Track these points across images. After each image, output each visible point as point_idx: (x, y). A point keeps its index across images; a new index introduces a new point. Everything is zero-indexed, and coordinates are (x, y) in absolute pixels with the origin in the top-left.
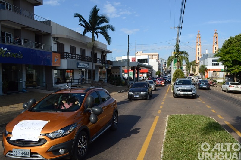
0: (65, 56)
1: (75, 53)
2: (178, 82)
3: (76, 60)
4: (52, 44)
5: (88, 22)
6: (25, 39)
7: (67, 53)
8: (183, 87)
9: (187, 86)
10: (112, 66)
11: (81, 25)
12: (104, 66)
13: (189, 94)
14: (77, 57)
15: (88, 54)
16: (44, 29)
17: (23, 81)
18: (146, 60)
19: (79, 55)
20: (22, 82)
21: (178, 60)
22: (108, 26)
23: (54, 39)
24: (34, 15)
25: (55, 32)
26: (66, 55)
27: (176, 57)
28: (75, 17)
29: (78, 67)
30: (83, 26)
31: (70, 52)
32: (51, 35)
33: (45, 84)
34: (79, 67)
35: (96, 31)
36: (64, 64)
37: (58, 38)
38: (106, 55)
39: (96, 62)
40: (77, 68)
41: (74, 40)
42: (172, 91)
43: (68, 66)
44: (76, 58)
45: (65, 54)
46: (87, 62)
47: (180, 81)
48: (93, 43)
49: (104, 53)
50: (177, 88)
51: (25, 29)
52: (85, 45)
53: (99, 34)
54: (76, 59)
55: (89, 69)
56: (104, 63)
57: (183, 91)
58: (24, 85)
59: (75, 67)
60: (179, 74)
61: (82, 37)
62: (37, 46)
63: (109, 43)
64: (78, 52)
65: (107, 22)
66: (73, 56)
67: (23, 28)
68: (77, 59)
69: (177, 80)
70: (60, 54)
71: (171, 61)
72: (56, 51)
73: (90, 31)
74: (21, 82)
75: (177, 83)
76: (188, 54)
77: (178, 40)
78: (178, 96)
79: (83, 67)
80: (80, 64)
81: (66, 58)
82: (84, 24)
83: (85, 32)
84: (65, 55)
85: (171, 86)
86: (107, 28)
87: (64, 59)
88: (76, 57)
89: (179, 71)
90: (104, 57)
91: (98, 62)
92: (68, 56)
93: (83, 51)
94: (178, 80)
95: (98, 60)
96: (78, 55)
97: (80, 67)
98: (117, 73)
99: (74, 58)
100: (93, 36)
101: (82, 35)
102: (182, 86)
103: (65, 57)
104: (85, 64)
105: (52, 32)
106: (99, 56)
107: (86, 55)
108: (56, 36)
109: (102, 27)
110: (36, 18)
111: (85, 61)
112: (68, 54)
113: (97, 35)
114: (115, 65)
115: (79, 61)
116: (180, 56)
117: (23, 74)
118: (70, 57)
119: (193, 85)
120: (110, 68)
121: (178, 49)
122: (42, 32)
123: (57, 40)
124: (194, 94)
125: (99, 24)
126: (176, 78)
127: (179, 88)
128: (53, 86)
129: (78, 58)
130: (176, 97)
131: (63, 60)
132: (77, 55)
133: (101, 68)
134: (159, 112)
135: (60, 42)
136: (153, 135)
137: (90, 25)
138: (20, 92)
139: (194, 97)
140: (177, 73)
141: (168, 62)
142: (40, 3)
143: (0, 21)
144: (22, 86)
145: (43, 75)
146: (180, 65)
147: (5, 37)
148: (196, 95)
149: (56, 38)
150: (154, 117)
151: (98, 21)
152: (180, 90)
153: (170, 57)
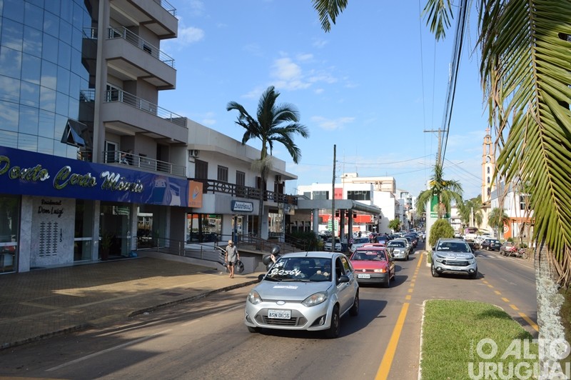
0: (211, 188)
1: (227, 180)
2: (441, 246)
4: (187, 164)
5: (256, 119)
6: (140, 155)
7: (212, 181)
8: (450, 256)
9: (458, 254)
10: (296, 208)
11: (241, 124)
12: (281, 209)
13: (462, 270)
14: (232, 189)
15: (250, 182)
16: (174, 134)
17: (133, 235)
18: (367, 195)
19: (233, 185)
20: (130, 237)
21: (441, 199)
22: (294, 126)
23: (192, 154)
24: (157, 107)
25: (193, 140)
26: (213, 186)
27: (435, 192)
28: (229, 109)
29: (232, 210)
30: (245, 126)
31: (218, 180)
32: (186, 146)
33: (168, 244)
34: (235, 209)
35: (270, 137)
36: (209, 203)
37: (200, 151)
38: (284, 183)
39: (266, 200)
40: (231, 212)
41: (226, 155)
42: (429, 265)
43: (216, 208)
44: (231, 191)
45: (210, 183)
46: (250, 200)
47: (444, 245)
48: (264, 160)
49: (280, 179)
50: (440, 257)
51: (143, 134)
52: (248, 165)
53: (275, 142)
54: (230, 193)
55: (252, 214)
56: (280, 200)
57: (451, 263)
58: (134, 245)
59: (226, 209)
60: (442, 230)
61: (241, 147)
62: (160, 167)
63: (295, 160)
64: (232, 179)
65: (296, 120)
66: (225, 188)
67: (137, 134)
68: (232, 194)
69: (439, 242)
70: (201, 183)
71: (426, 202)
72: (194, 177)
73: (259, 137)
74: (128, 237)
75: (440, 248)
76: (462, 187)
77: (440, 156)
78: (441, 274)
79: (243, 210)
80: (238, 203)
81: (214, 191)
82: (247, 123)
83: (246, 138)
84: (211, 186)
85: (425, 256)
86: (294, 130)
87: (209, 193)
89: (442, 224)
90: (280, 187)
91: (269, 199)
92: (217, 187)
93: (240, 177)
94: (442, 241)
95: (269, 196)
97: (237, 209)
98: (303, 222)
99: (227, 190)
100: (264, 147)
101: (240, 142)
102: (449, 254)
103: (211, 190)
104: (245, 204)
105: (187, 139)
106: (270, 186)
107: (246, 185)
108: (195, 148)
109: (283, 128)
110: (162, 114)
111: (243, 197)
112: (216, 184)
113: (271, 144)
114: (302, 206)
115: (235, 198)
116: (444, 192)
117: (133, 223)
118: (220, 189)
119: (470, 252)
120: (292, 213)
121: (440, 175)
122: (172, 140)
123: (196, 155)
124: (473, 269)
125: (276, 122)
126: (438, 238)
127: (444, 258)
128: (185, 247)
129: (234, 191)
131: (208, 195)
132: (229, 184)
133: (275, 211)
134: (408, 298)
135: (201, 158)
137: (259, 124)
138: (124, 257)
139: (472, 276)
140: (439, 228)
141: (420, 203)
142: (170, 86)
143: (105, 122)
144: (130, 247)
145: (166, 225)
146: (445, 210)
147: (114, 153)
148: (476, 271)
149: (196, 151)
150: (401, 304)
151: (275, 118)
152: (445, 261)
153: (423, 192)
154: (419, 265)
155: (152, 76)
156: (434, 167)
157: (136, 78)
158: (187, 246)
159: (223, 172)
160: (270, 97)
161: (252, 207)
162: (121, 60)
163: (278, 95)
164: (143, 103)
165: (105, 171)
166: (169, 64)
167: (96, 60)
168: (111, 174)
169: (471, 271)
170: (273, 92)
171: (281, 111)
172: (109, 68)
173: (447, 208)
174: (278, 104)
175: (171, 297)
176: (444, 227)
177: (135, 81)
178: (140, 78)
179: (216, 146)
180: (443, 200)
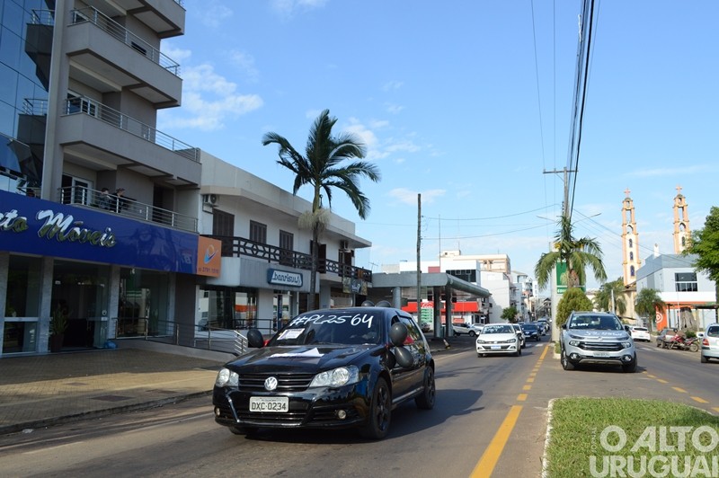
0: (235, 249)
1: (265, 240)
2: (575, 322)
3: (267, 261)
4: (200, 215)
5: (304, 154)
7: (240, 239)
8: (590, 336)
9: (604, 333)
10: (370, 286)
11: (285, 163)
12: (347, 285)
13: (611, 358)
14: (269, 253)
15: (301, 245)
16: (179, 172)
17: (111, 317)
18: (471, 275)
19: (276, 248)
20: (106, 319)
21: (571, 266)
22: (359, 165)
23: (207, 201)
24: (155, 130)
25: (209, 181)
26: (239, 246)
27: (563, 256)
28: (266, 143)
29: (269, 282)
30: (290, 166)
31: (248, 238)
32: (199, 189)
33: (171, 327)
34: (273, 281)
35: (325, 181)
36: (231, 272)
37: (219, 195)
38: (353, 252)
39: (323, 272)
40: (267, 286)
42: (558, 356)
43: (242, 277)
44: (267, 255)
45: (236, 242)
46: (298, 270)
47: (578, 321)
48: (316, 213)
49: (348, 245)
50: (575, 337)
51: (129, 168)
52: (293, 219)
53: (333, 189)
54: (266, 258)
55: (302, 289)
56: (348, 275)
57: (593, 347)
58: (112, 331)
59: (259, 281)
60: (575, 304)
62: (157, 216)
63: (362, 214)
64: (273, 239)
65: (360, 156)
66: (258, 250)
67: (121, 167)
68: (269, 259)
69: (573, 316)
70: (220, 242)
71: (550, 270)
72: (211, 234)
73: (311, 182)
74: (103, 319)
75: (573, 325)
76: (601, 247)
77: (566, 206)
78: (576, 365)
79: (286, 283)
80: (278, 273)
81: (239, 253)
82: (291, 161)
83: (297, 185)
84: (236, 245)
85: (551, 346)
86: (359, 171)
87: (231, 255)
88: (265, 252)
89: (575, 296)
90: (347, 258)
91: (329, 270)
92: (244, 247)
93: (286, 238)
94: (576, 315)
95: (328, 266)
96: (273, 247)
97: (277, 281)
99: (260, 254)
100: (318, 196)
101: (283, 192)
102: (588, 332)
103: (235, 252)
104: (290, 275)
105: (200, 179)
106: (332, 254)
107: (294, 250)
108: (212, 192)
109: (343, 169)
110: (160, 140)
111: (291, 266)
112: (242, 243)
113: (328, 191)
114: (378, 284)
115: (273, 264)
116: (575, 254)
117: (112, 298)
118: (249, 251)
119: (622, 329)
120: (364, 292)
121: (569, 232)
122: (175, 177)
123: (213, 201)
124: (629, 356)
125: (334, 160)
126: (569, 315)
127: (580, 338)
128: (196, 336)
129: (272, 257)
130: (573, 367)
131: (230, 258)
132: (270, 247)
133: (336, 290)
134: (522, 397)
135: (222, 208)
137: (309, 163)
138: (96, 348)
139: (628, 367)
140: (571, 301)
141: (541, 271)
142: (172, 102)
143: (63, 145)
144: (106, 334)
145: (168, 304)
146: (578, 280)
147: (70, 189)
148: (634, 360)
149: (213, 196)
150: (507, 408)
151: (332, 154)
152: (583, 343)
153: (546, 255)
154: (542, 357)
155: (143, 84)
156: (560, 219)
157: (120, 89)
158: (199, 334)
159: (258, 231)
160: (324, 126)
161: (301, 279)
162: (88, 55)
163: (334, 122)
164: (134, 126)
165: (45, 210)
166: (173, 71)
167: (50, 55)
168: (55, 214)
169: (627, 358)
170: (327, 118)
171: (341, 144)
172: (71, 66)
173: (580, 276)
174: (336, 134)
175: (107, 402)
176: (578, 299)
177: (120, 92)
178: (126, 89)
179: (242, 190)
180: (575, 266)
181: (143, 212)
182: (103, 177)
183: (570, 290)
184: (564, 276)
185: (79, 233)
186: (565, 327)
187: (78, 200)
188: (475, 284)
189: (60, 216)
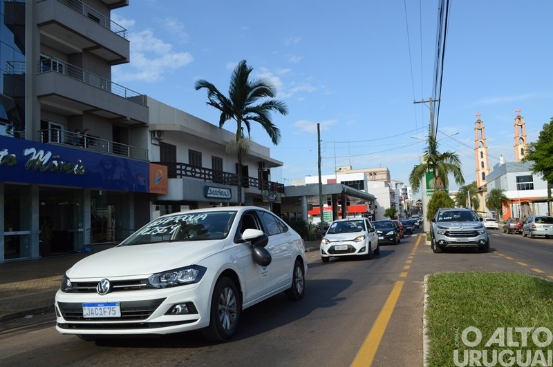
0: (178, 172)
1: (201, 164)
2: (442, 216)
3: (203, 180)
4: (150, 147)
5: (227, 96)
7: (181, 164)
8: (454, 227)
9: (464, 224)
10: (283, 196)
11: (213, 104)
12: (266, 196)
13: (470, 242)
14: (205, 174)
15: (229, 167)
16: (132, 114)
17: (86, 228)
18: (361, 184)
19: (209, 170)
20: (82, 230)
21: (437, 174)
22: (271, 103)
23: (154, 136)
24: (111, 82)
25: (155, 120)
26: (181, 169)
27: (429, 166)
28: (198, 88)
29: (206, 197)
30: (217, 106)
31: (188, 163)
32: (148, 127)
34: (208, 195)
35: (245, 117)
36: (176, 189)
37: (163, 131)
38: (269, 171)
39: (247, 187)
40: (204, 199)
42: (429, 243)
43: (184, 194)
44: (203, 176)
45: (178, 167)
46: (227, 186)
47: (444, 215)
48: (239, 142)
49: (265, 165)
50: (442, 228)
51: (92, 113)
52: (221, 148)
53: (251, 122)
54: (202, 178)
55: (231, 201)
56: (266, 188)
57: (456, 234)
58: (87, 239)
59: (197, 196)
60: (441, 203)
62: (116, 149)
63: (275, 141)
64: (207, 163)
65: (272, 96)
66: (196, 172)
67: (86, 112)
68: (205, 179)
69: (440, 212)
70: (166, 167)
71: (421, 177)
72: (159, 161)
73: (234, 118)
74: (79, 230)
75: (440, 218)
77: (432, 128)
79: (219, 196)
80: (212, 189)
81: (181, 175)
82: (218, 102)
83: (222, 121)
84: (179, 169)
86: (271, 107)
87: (175, 177)
88: (201, 173)
89: (440, 196)
90: (264, 175)
91: (251, 185)
92: (185, 170)
93: (217, 162)
94: (442, 211)
95: (250, 181)
96: (207, 170)
97: (212, 196)
99: (198, 175)
100: (240, 128)
101: (213, 127)
102: (452, 223)
103: (178, 174)
104: (222, 190)
105: (148, 119)
106: (253, 173)
107: (224, 170)
108: (158, 128)
109: (259, 106)
110: (115, 90)
111: (222, 183)
112: (183, 167)
113: (248, 124)
114: (290, 194)
115: (208, 183)
116: (440, 165)
117: (86, 213)
118: (189, 173)
119: (477, 220)
120: (279, 202)
121: (435, 148)
122: (129, 119)
123: (159, 136)
124: (483, 240)
125: (251, 100)
126: (436, 210)
127: (446, 228)
129: (207, 177)
130: (440, 250)
131: (174, 179)
132: (205, 169)
133: (258, 199)
134: (404, 275)
135: (166, 140)
136: (396, 309)
137: (232, 103)
138: (76, 252)
139: (482, 248)
140: (438, 200)
141: (414, 179)
142: (123, 60)
143: (40, 97)
144: (83, 241)
145: (129, 216)
146: (442, 184)
147: (48, 131)
148: (487, 242)
149: (159, 131)
150: (393, 283)
151: (250, 95)
152: (448, 232)
153: (417, 166)
154: (417, 244)
155: (99, 46)
156: (428, 138)
157: (81, 51)
159: (195, 158)
160: (243, 73)
162: (54, 25)
163: (251, 70)
164: (94, 79)
165: (29, 148)
166: (121, 34)
167: (24, 26)
168: (37, 151)
169: (482, 242)
170: (245, 66)
171: (256, 87)
172: (41, 34)
173: (444, 181)
174: (252, 79)
176: (443, 199)
177: (81, 54)
178: (86, 50)
179: (181, 126)
180: (440, 174)
181: (106, 146)
182: (72, 121)
183: (437, 192)
184: (432, 182)
185: (57, 165)
186: (434, 221)
187: (54, 139)
188: (364, 191)
189: (42, 152)
